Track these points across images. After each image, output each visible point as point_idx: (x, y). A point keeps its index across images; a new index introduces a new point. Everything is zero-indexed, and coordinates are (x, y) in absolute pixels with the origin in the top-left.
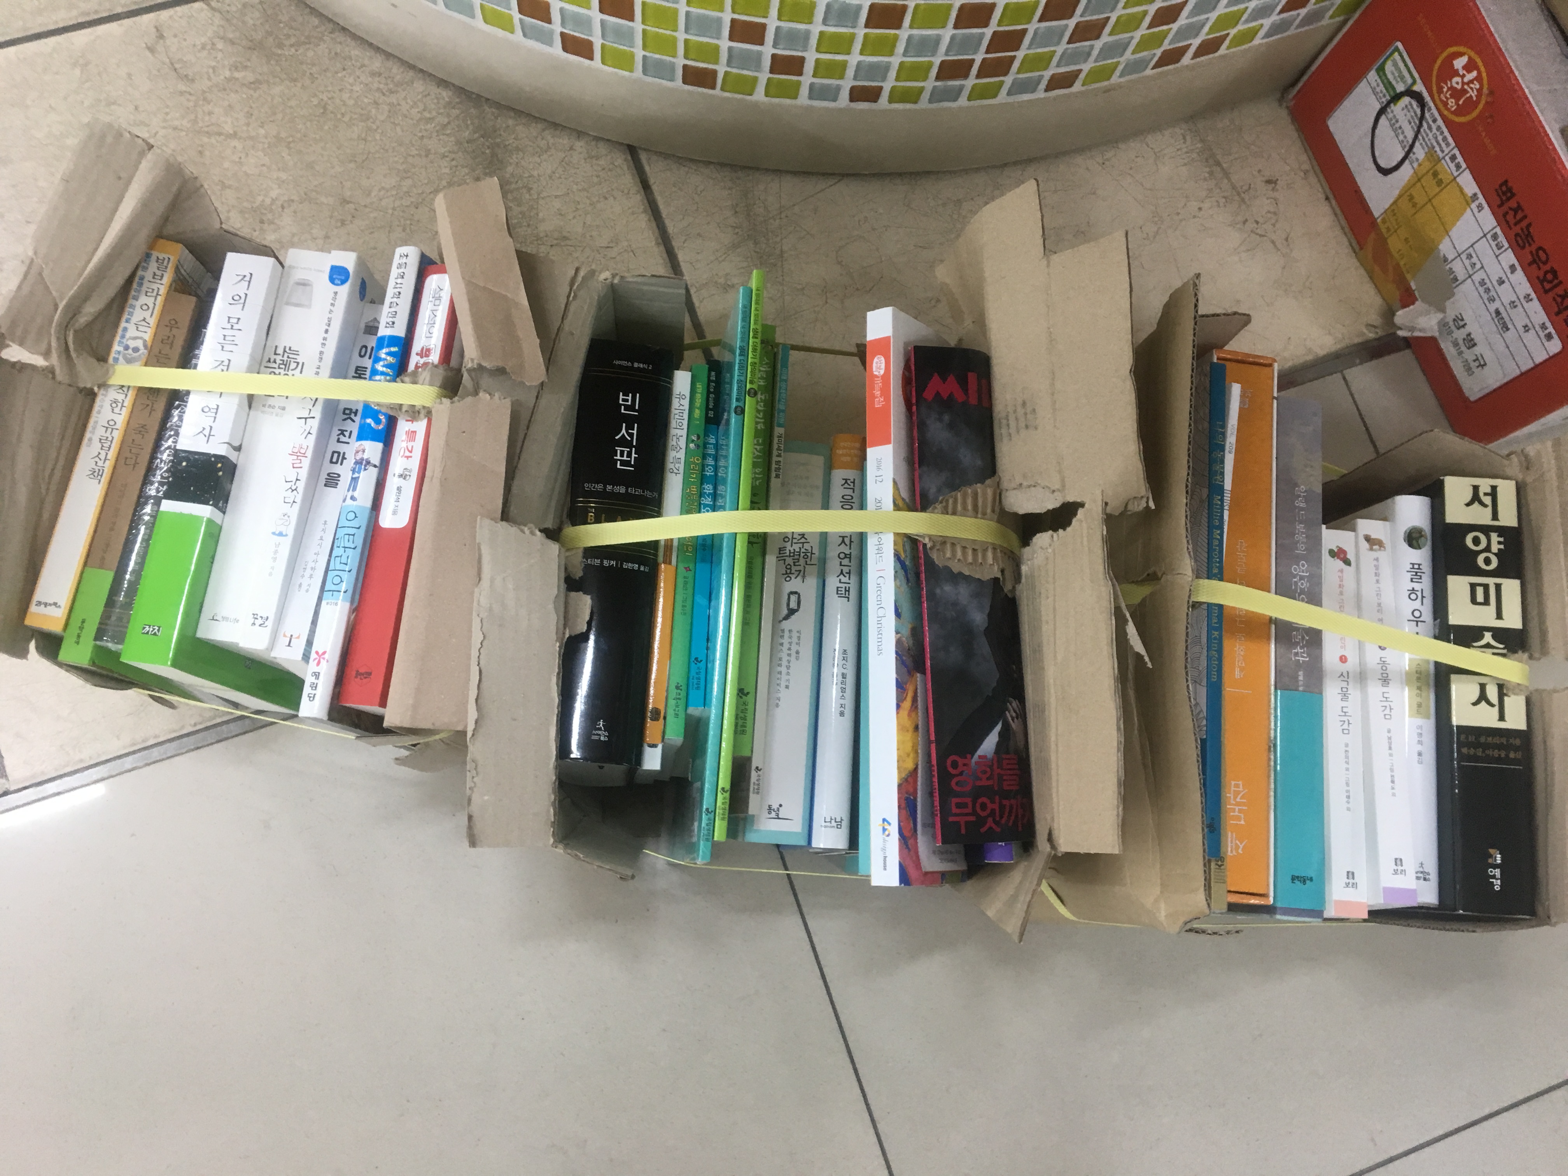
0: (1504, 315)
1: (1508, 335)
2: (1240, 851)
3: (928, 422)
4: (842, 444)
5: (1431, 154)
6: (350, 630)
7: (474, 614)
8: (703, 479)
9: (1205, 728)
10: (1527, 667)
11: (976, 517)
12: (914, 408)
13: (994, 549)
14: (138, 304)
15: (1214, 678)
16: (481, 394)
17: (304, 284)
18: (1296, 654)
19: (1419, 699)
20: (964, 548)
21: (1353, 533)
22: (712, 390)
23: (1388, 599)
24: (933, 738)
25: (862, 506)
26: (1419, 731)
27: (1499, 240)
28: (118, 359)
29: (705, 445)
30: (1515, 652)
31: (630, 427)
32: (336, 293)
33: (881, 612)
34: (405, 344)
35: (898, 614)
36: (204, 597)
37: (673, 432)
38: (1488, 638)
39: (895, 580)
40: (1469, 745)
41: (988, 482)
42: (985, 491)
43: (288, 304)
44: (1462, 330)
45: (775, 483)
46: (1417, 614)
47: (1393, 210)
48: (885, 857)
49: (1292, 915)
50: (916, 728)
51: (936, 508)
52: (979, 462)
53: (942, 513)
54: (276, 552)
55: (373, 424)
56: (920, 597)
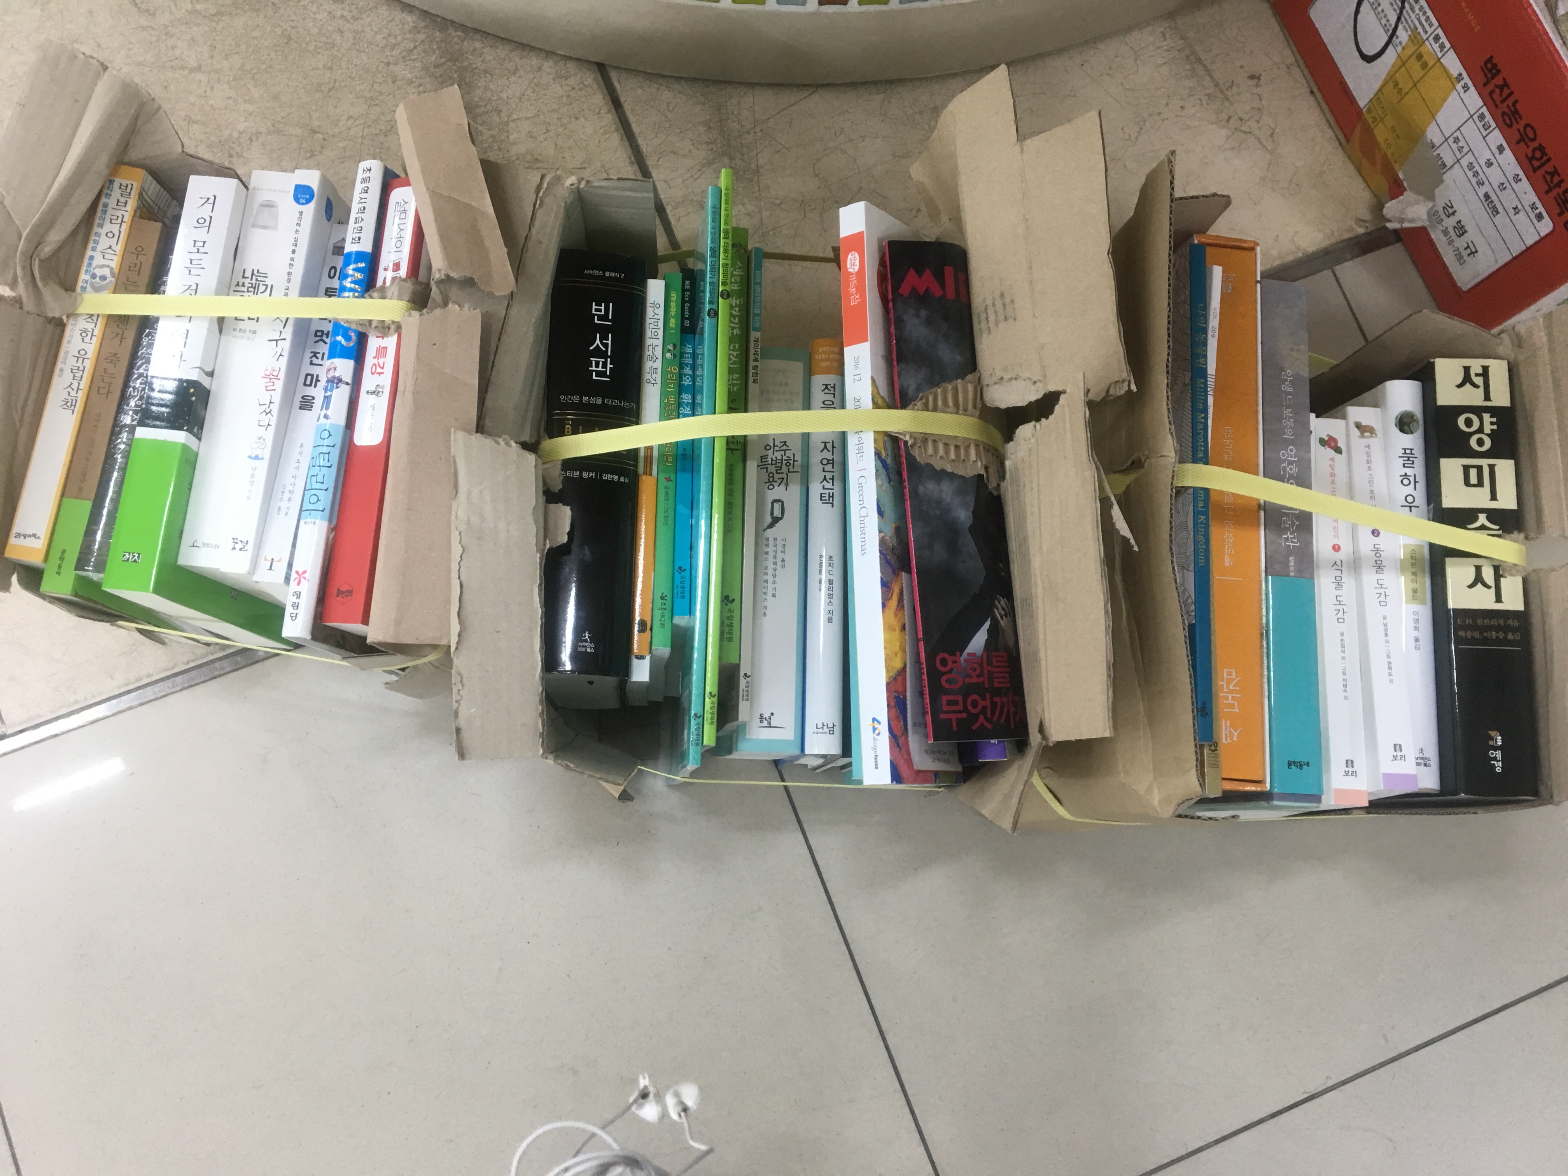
0: (1494, 197)
1: (1497, 219)
2: (1235, 739)
3: (905, 318)
4: (821, 350)
5: (1415, 38)
6: (329, 548)
7: (453, 527)
8: (681, 389)
9: (1193, 613)
10: (1524, 548)
11: (957, 413)
12: (891, 304)
13: (977, 445)
14: (103, 231)
15: (1202, 563)
16: (450, 305)
17: (270, 205)
18: (1287, 539)
19: (1415, 585)
20: (946, 445)
21: (1343, 421)
22: (687, 299)
23: (1380, 486)
24: (921, 635)
25: (843, 406)
26: (1416, 617)
27: (1486, 120)
28: (85, 288)
29: (682, 355)
30: (1511, 532)
31: (604, 337)
32: (301, 213)
33: (864, 512)
34: (372, 260)
35: (880, 513)
36: (183, 524)
37: (649, 342)
38: (1482, 519)
39: (876, 478)
40: (1465, 628)
41: (969, 377)
42: (965, 387)
43: (254, 226)
44: (1452, 217)
45: (753, 388)
46: (1410, 499)
47: (1379, 99)
48: (876, 756)
49: (1290, 801)
50: (903, 627)
51: (916, 405)
52: (959, 358)
53: (923, 410)
54: (253, 476)
55: (343, 342)
56: (903, 495)
